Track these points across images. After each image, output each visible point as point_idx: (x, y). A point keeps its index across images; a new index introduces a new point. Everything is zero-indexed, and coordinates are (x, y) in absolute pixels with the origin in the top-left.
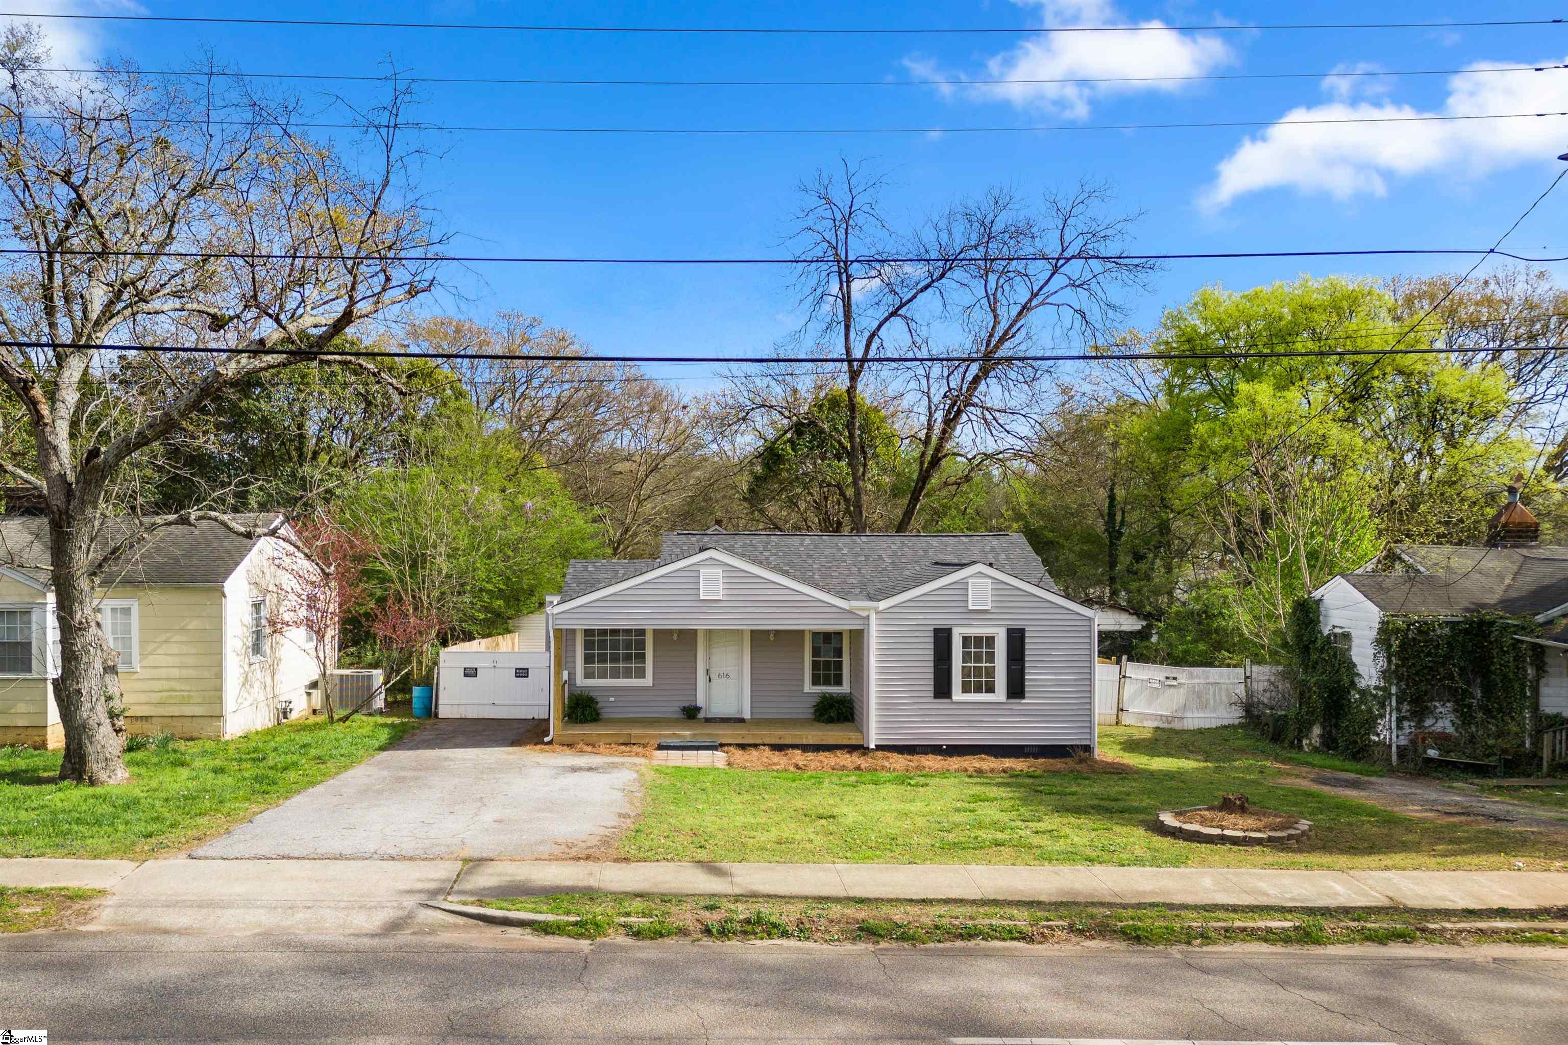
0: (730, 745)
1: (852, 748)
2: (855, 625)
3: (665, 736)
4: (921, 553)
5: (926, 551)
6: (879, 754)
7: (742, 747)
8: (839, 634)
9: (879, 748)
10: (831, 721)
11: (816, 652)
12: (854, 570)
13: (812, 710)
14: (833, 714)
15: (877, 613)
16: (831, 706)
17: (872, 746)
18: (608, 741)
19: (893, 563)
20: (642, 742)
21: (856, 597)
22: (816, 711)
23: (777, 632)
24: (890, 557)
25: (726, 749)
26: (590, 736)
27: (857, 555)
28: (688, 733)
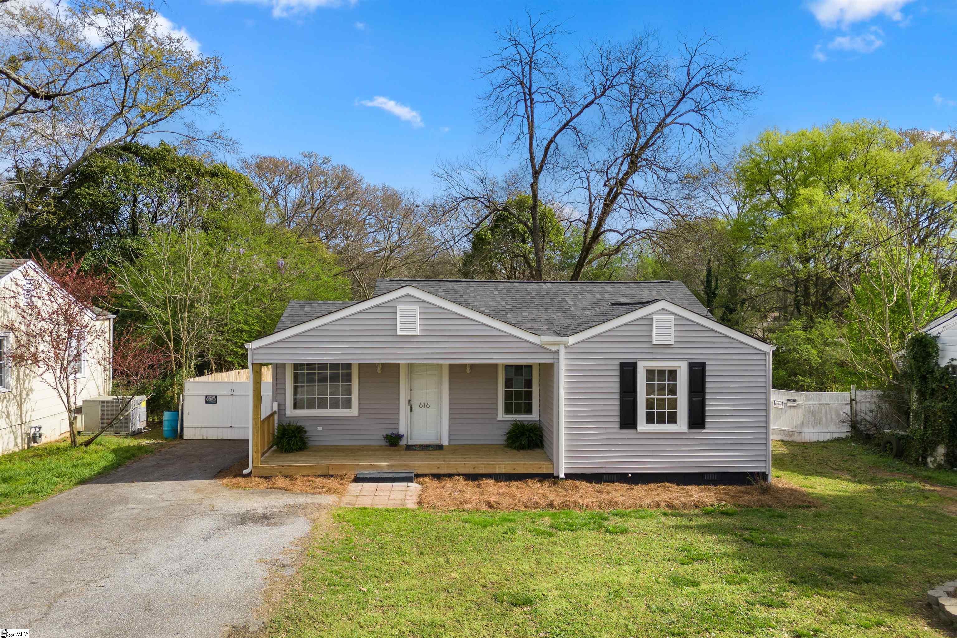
0: (425, 475)
1: (543, 477)
2: (545, 359)
3: (363, 467)
4: (598, 296)
5: (602, 295)
6: (569, 483)
7: (438, 477)
8: (530, 367)
9: (569, 476)
10: (521, 448)
11: (508, 383)
12: (542, 310)
13: (505, 437)
14: (524, 442)
15: (566, 347)
16: (523, 434)
17: (562, 476)
18: (305, 473)
19: (575, 304)
20: (340, 473)
21: (545, 333)
22: (509, 438)
23: (473, 366)
24: (572, 299)
25: (421, 479)
26: (289, 468)
27: (543, 298)
28: (385, 464)
